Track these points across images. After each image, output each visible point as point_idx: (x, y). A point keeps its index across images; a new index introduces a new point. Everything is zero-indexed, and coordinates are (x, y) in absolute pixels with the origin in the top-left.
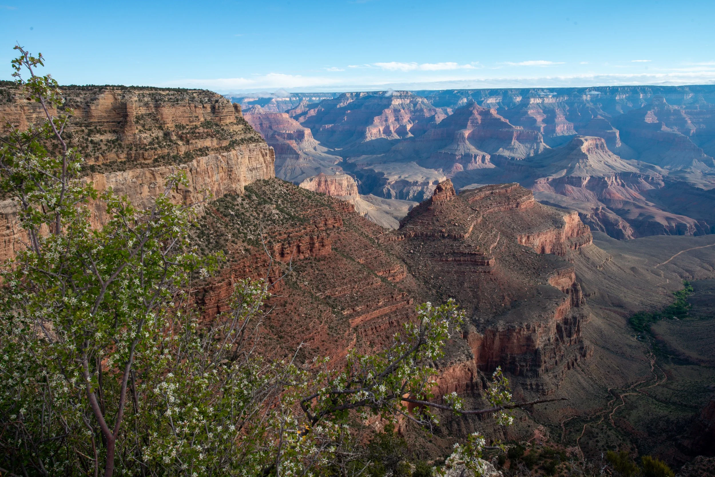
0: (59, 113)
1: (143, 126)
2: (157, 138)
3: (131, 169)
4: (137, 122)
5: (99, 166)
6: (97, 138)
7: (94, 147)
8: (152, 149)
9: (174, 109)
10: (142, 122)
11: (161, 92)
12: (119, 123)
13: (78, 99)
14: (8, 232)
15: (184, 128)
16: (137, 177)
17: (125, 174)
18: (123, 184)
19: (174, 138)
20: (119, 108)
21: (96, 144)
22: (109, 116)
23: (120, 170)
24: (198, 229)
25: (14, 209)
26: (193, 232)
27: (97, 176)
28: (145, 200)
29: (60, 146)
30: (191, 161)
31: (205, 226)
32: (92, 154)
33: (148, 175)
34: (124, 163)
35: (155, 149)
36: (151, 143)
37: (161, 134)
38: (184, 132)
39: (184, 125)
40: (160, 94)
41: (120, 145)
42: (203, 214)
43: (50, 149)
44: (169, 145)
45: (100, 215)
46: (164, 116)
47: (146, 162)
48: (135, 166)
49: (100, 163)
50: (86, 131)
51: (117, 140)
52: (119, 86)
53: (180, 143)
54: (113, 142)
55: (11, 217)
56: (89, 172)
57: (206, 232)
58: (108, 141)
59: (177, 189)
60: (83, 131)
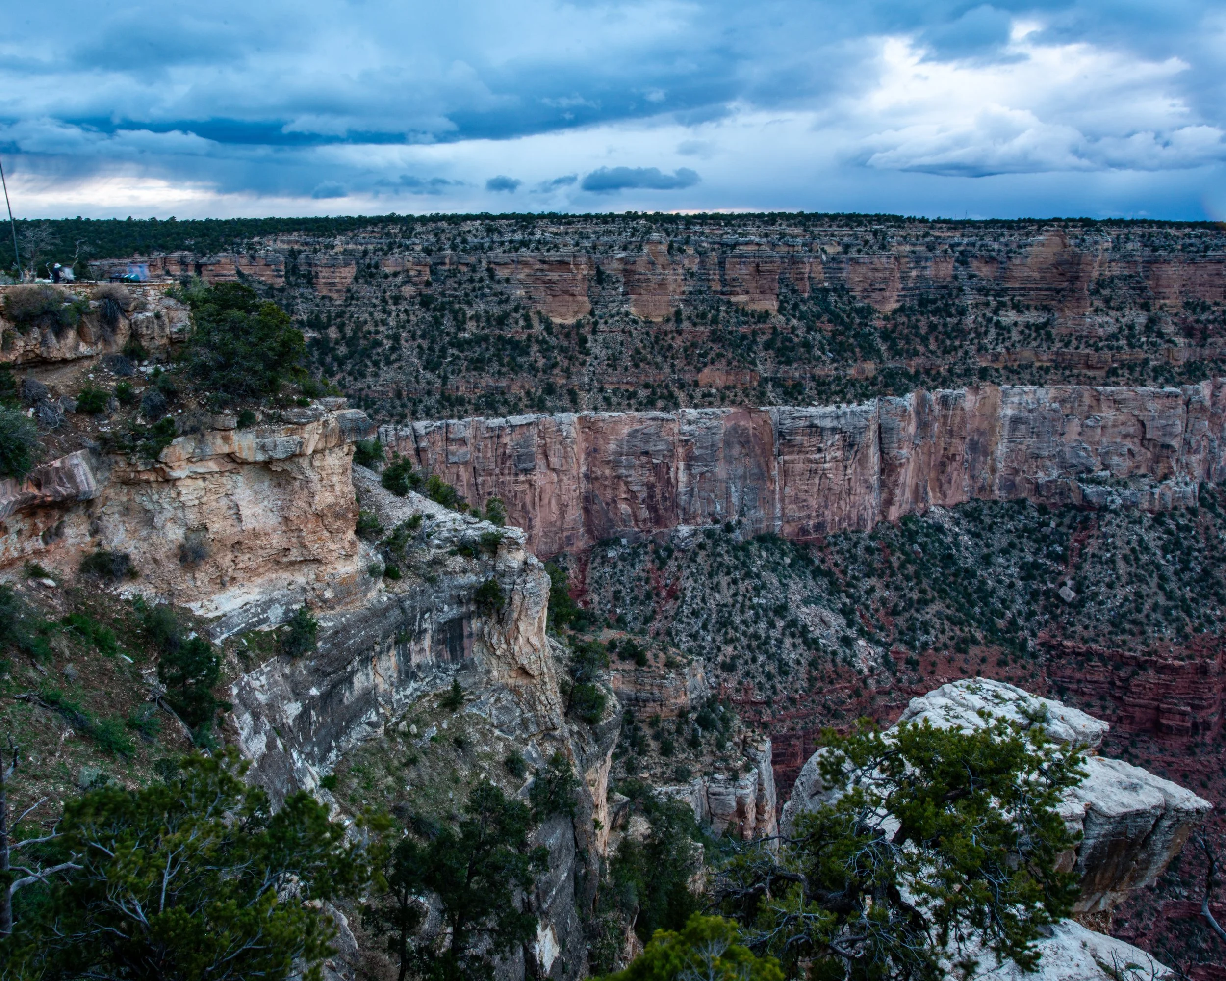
0: (956, 269)
1: (1107, 301)
2: (1131, 327)
3: (1055, 382)
4: (1096, 292)
5: (997, 370)
6: (1009, 317)
7: (998, 334)
8: (1110, 348)
9: (1191, 269)
10: (1106, 292)
11: (1172, 231)
12: (1058, 292)
13: (996, 246)
14: (817, 456)
15: (1205, 308)
16: (1063, 401)
17: (1041, 392)
18: (1031, 411)
19: (1169, 329)
20: (1066, 262)
21: (1003, 328)
22: (1042, 278)
23: (1033, 383)
24: (1169, 532)
25: (835, 423)
26: (1153, 534)
27: (987, 389)
28: (1067, 449)
29: (940, 328)
30: (1197, 382)
31: (1187, 529)
32: (990, 347)
33: (1087, 400)
34: (1047, 370)
35: (1119, 349)
36: (1114, 337)
37: (1141, 319)
38: (1203, 317)
39: (1209, 301)
40: (1167, 236)
41: (1049, 336)
42: (1191, 503)
43: (923, 331)
44: (1154, 344)
45: (974, 460)
46: (1163, 282)
47: (1090, 373)
48: (1066, 380)
49: (999, 366)
50: (993, 304)
51: (1045, 324)
52: (1081, 220)
53: (1181, 341)
54: (1038, 328)
55: (827, 435)
56: (975, 378)
57: (1185, 543)
58: (1028, 326)
59: (1143, 439)
60: (987, 304)
